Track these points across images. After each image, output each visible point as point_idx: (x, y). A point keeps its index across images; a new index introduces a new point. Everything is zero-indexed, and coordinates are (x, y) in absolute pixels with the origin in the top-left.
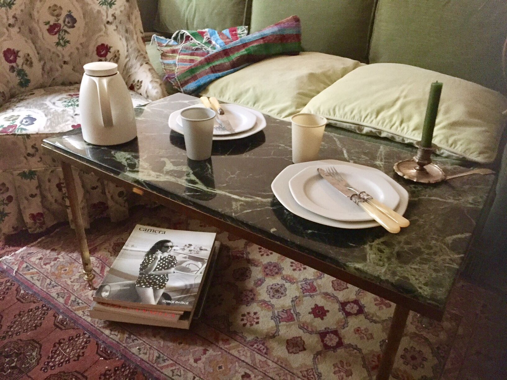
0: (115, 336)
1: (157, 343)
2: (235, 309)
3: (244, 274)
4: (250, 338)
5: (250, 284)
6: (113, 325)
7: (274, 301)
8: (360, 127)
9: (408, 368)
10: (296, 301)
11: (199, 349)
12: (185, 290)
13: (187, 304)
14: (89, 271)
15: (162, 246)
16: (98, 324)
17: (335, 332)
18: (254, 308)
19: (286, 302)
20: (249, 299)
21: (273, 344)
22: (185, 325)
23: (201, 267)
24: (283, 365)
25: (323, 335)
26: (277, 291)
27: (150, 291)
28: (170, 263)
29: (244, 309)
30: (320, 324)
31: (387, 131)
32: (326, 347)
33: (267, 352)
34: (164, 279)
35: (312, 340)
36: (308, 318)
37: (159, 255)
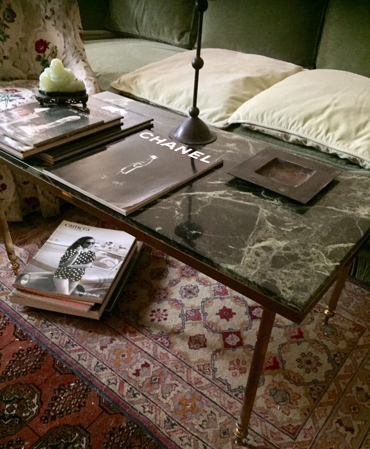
0: (31, 321)
1: (70, 330)
2: (147, 305)
3: (161, 274)
4: (155, 332)
5: (165, 283)
6: (32, 311)
7: (185, 301)
8: (286, 135)
9: (301, 371)
10: (206, 302)
11: (107, 338)
12: (98, 285)
13: (98, 297)
14: (13, 261)
15: (84, 242)
16: (18, 308)
17: (238, 334)
18: (165, 305)
19: (196, 302)
20: (162, 297)
21: (176, 340)
22: (96, 315)
23: (117, 264)
24: (182, 359)
25: (225, 335)
26: (190, 292)
27: (66, 282)
28: (89, 258)
29: (155, 306)
30: (224, 325)
31: (312, 140)
32: (226, 346)
33: (170, 346)
34: (81, 273)
35: (214, 339)
36: (214, 318)
37: (80, 250)
